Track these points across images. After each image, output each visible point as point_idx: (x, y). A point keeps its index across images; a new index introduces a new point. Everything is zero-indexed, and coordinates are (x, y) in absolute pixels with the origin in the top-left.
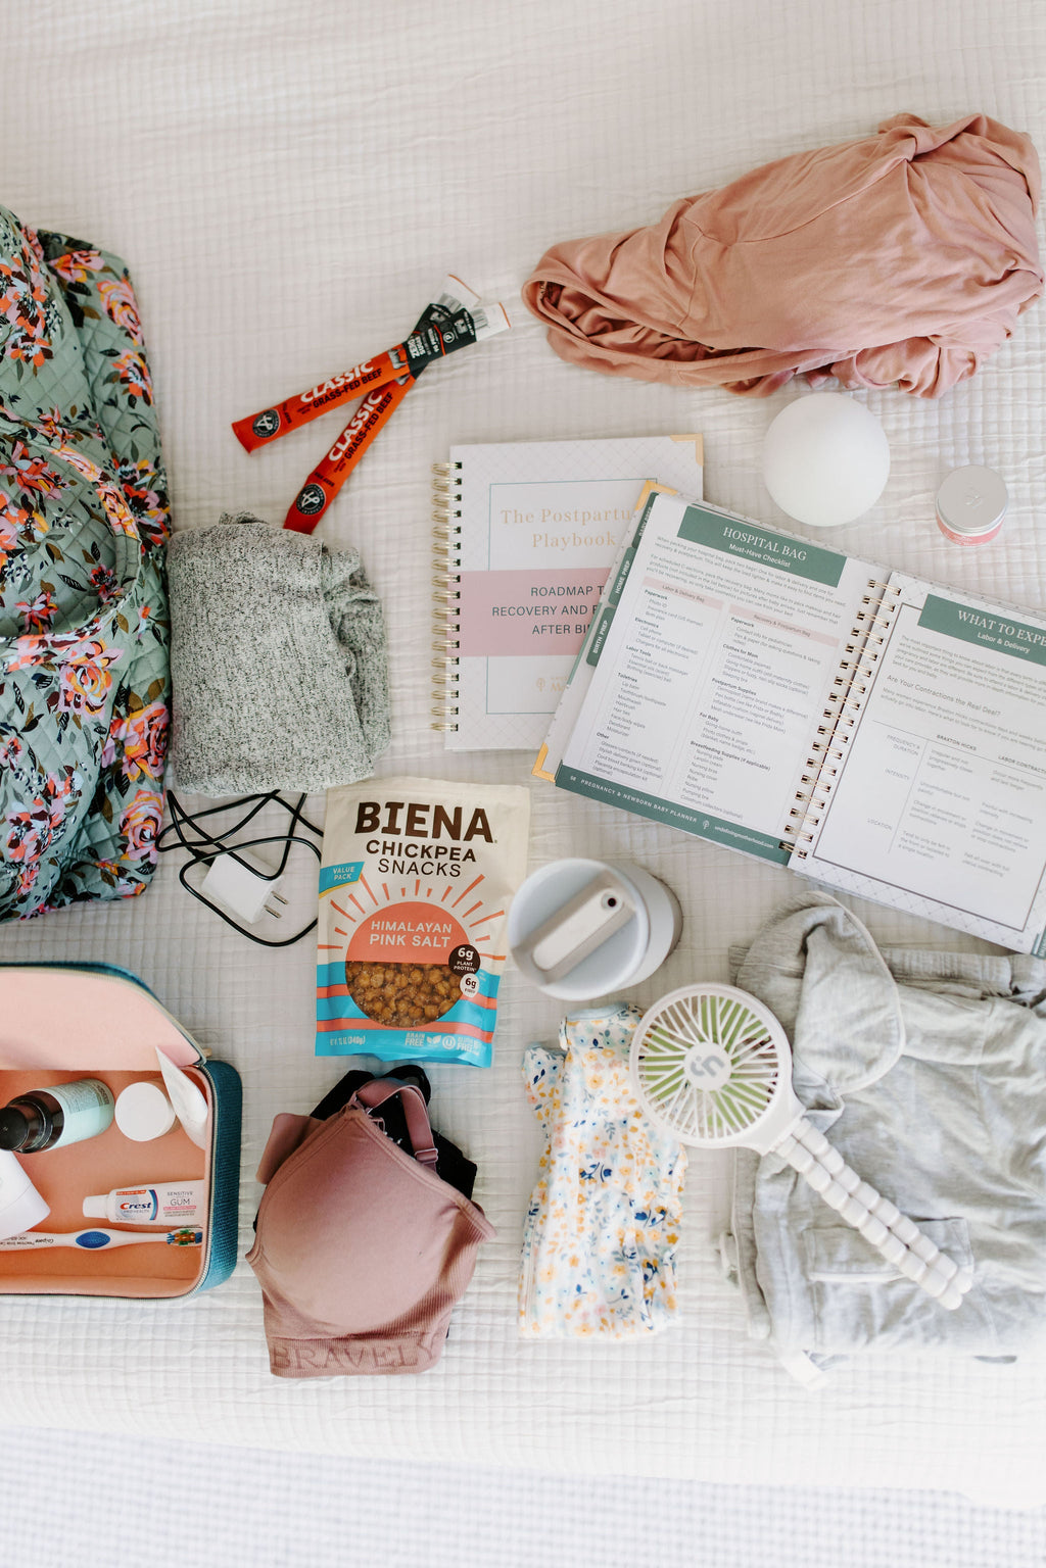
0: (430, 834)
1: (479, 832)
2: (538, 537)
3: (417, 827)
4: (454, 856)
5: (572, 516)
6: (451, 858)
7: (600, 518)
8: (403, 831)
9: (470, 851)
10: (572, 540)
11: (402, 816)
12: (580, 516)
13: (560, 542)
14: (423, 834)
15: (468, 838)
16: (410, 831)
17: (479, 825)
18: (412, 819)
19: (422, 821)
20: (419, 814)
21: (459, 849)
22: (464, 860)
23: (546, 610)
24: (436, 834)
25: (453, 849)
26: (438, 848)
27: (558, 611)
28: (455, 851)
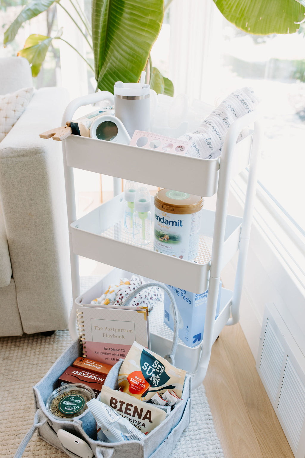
0: (132, 415)
1: (148, 418)
2: (104, 334)
3: (128, 412)
4: (139, 424)
5: (113, 330)
6: (138, 424)
7: (120, 331)
8: (124, 412)
9: (144, 424)
10: (113, 336)
11: (124, 406)
12: (114, 330)
13: (110, 336)
14: (130, 414)
15: (144, 419)
16: (126, 413)
17: (148, 416)
18: (127, 409)
19: (130, 410)
20: (129, 407)
21: (141, 422)
22: (142, 426)
23: (108, 354)
24: (134, 416)
25: (138, 422)
26: (134, 420)
27: (112, 354)
28: (139, 423)
